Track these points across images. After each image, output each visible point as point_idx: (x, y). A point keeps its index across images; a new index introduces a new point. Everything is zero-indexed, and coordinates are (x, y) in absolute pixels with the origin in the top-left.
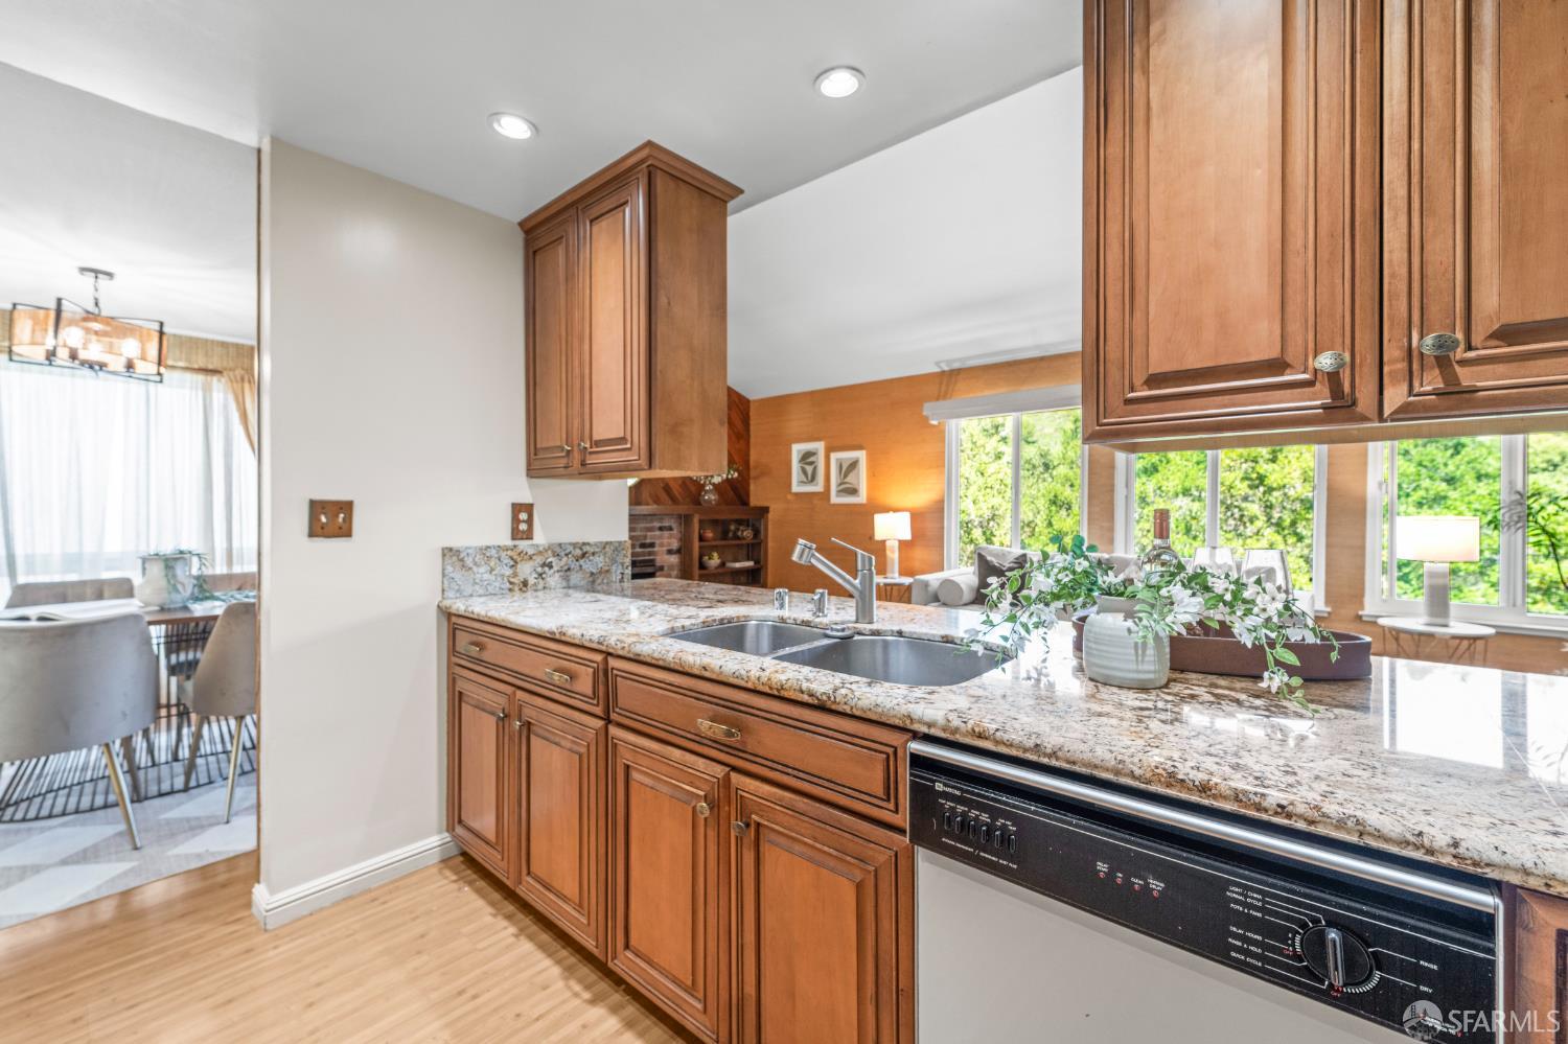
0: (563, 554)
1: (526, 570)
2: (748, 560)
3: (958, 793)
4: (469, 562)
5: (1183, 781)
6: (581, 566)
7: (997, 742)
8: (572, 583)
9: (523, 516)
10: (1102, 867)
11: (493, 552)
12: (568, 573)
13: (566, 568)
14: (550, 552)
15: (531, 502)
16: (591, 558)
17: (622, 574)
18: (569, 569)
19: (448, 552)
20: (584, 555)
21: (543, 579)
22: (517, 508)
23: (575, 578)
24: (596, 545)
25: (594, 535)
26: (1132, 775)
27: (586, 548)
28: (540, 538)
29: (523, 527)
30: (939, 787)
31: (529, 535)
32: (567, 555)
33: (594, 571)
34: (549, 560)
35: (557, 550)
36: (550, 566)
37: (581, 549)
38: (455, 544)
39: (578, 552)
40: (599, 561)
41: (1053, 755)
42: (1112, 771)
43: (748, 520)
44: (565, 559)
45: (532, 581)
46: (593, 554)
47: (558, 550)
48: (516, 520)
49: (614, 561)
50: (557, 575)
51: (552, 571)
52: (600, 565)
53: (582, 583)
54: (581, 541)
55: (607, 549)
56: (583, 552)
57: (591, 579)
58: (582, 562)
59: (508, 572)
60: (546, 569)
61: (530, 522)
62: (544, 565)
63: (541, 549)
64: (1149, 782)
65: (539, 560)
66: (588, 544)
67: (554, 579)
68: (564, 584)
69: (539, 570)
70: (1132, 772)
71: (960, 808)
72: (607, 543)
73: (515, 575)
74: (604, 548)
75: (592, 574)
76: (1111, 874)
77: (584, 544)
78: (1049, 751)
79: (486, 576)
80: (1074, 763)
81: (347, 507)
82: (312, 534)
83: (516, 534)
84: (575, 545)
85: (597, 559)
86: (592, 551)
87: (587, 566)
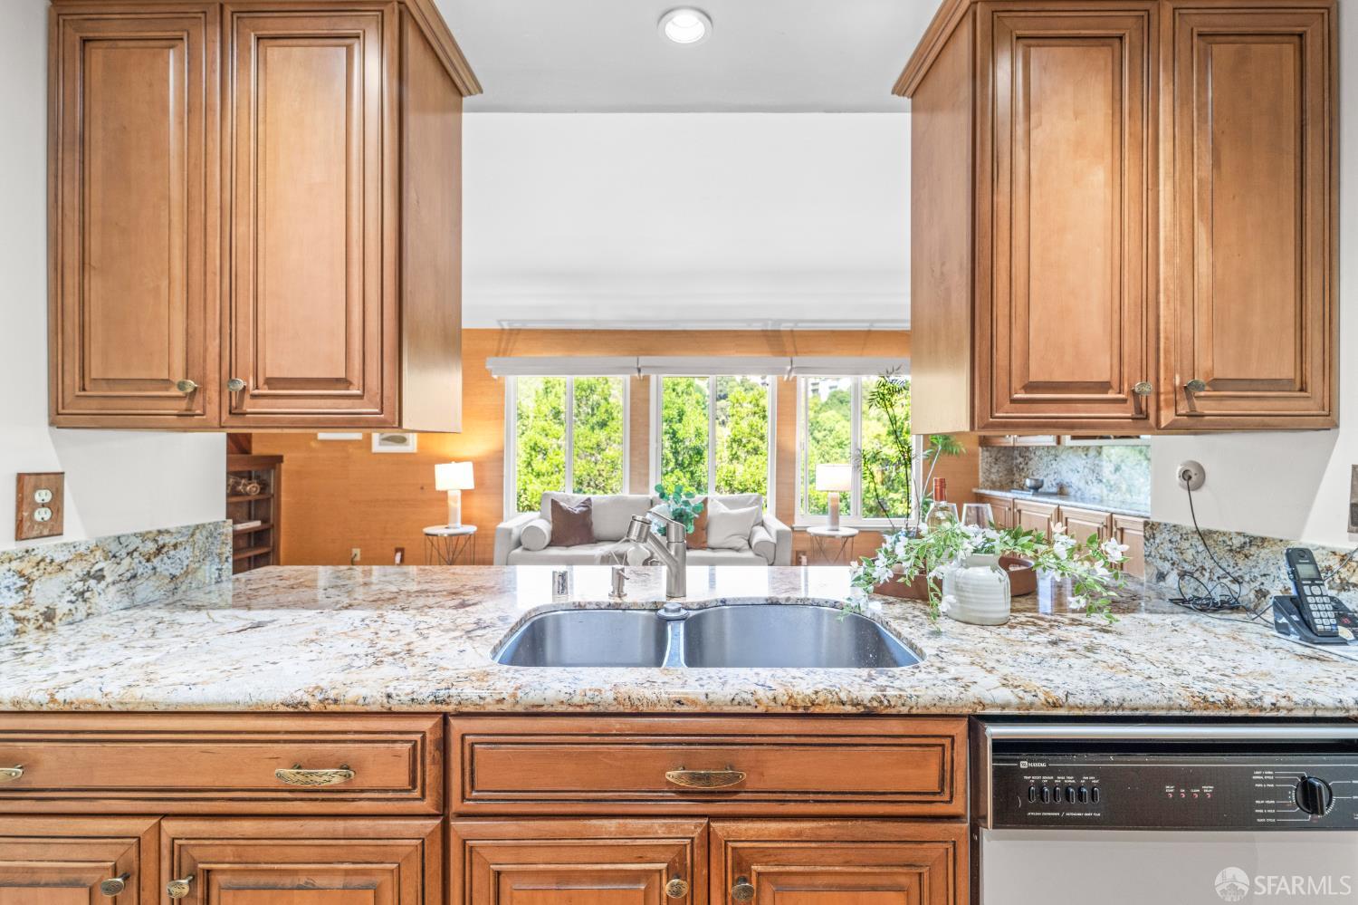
0: (123, 553)
1: (51, 591)
2: (250, 519)
3: (1043, 765)
5: (1214, 702)
6: (154, 568)
7: (1071, 708)
8: (138, 599)
9: (42, 495)
10: (1170, 789)
12: (133, 582)
13: (128, 575)
14: (98, 553)
16: (172, 553)
17: (220, 570)
18: (134, 577)
20: (159, 550)
21: (85, 601)
22: (29, 482)
23: (145, 589)
24: (179, 531)
25: (175, 518)
26: (1181, 708)
27: (163, 539)
29: (42, 515)
30: (1024, 765)
31: (54, 528)
32: (130, 554)
33: (176, 572)
34: (97, 567)
35: (115, 549)
36: (100, 577)
37: (156, 541)
39: (151, 547)
40: (184, 556)
41: (1121, 706)
42: (1166, 709)
43: (250, 472)
44: (128, 560)
45: (62, 608)
46: (175, 546)
47: (114, 547)
48: (25, 504)
49: (207, 553)
50: (112, 589)
51: (103, 584)
52: (185, 563)
53: (157, 595)
54: (154, 528)
55: (198, 535)
56: (158, 545)
57: (172, 586)
58: (156, 561)
59: (12, 600)
60: (92, 582)
61: (56, 504)
62: (86, 577)
63: (82, 549)
64: (1192, 709)
65: (77, 569)
66: (168, 532)
67: (106, 597)
68: (126, 602)
69: (78, 586)
70: (1180, 705)
71: (1045, 779)
72: (197, 527)
73: (27, 603)
74: (193, 535)
75: (173, 577)
76: (1177, 793)
77: (160, 532)
78: (1116, 704)
80: (1137, 709)
83: (26, 530)
84: (143, 536)
85: (181, 553)
86: (173, 541)
87: (165, 566)
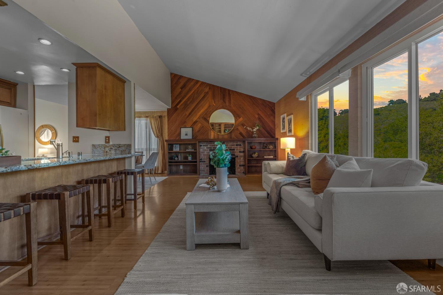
1: (107, 149)
4: (96, 147)
9: (107, 139)
11: (101, 146)
14: (112, 146)
15: (109, 136)
18: (116, 150)
19: (93, 145)
20: (119, 147)
21: (110, 151)
22: (106, 137)
23: (118, 152)
24: (122, 145)
27: (120, 145)
28: (111, 143)
29: (107, 141)
31: (109, 142)
33: (122, 150)
35: (114, 145)
36: (112, 149)
38: (94, 144)
40: (123, 148)
45: (108, 151)
46: (122, 147)
48: (106, 140)
51: (112, 150)
55: (125, 146)
56: (119, 146)
58: (119, 148)
59: (103, 149)
61: (109, 140)
62: (111, 148)
63: (110, 145)
65: (110, 147)
66: (121, 144)
68: (115, 153)
69: (110, 149)
73: (105, 150)
74: (124, 145)
75: (122, 151)
79: (99, 150)
81: (78, 137)
82: (73, 142)
83: (106, 142)
84: (117, 145)
85: (122, 148)
86: (121, 146)
87: (121, 149)
